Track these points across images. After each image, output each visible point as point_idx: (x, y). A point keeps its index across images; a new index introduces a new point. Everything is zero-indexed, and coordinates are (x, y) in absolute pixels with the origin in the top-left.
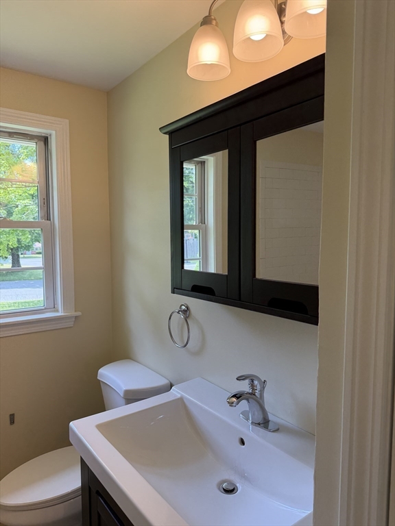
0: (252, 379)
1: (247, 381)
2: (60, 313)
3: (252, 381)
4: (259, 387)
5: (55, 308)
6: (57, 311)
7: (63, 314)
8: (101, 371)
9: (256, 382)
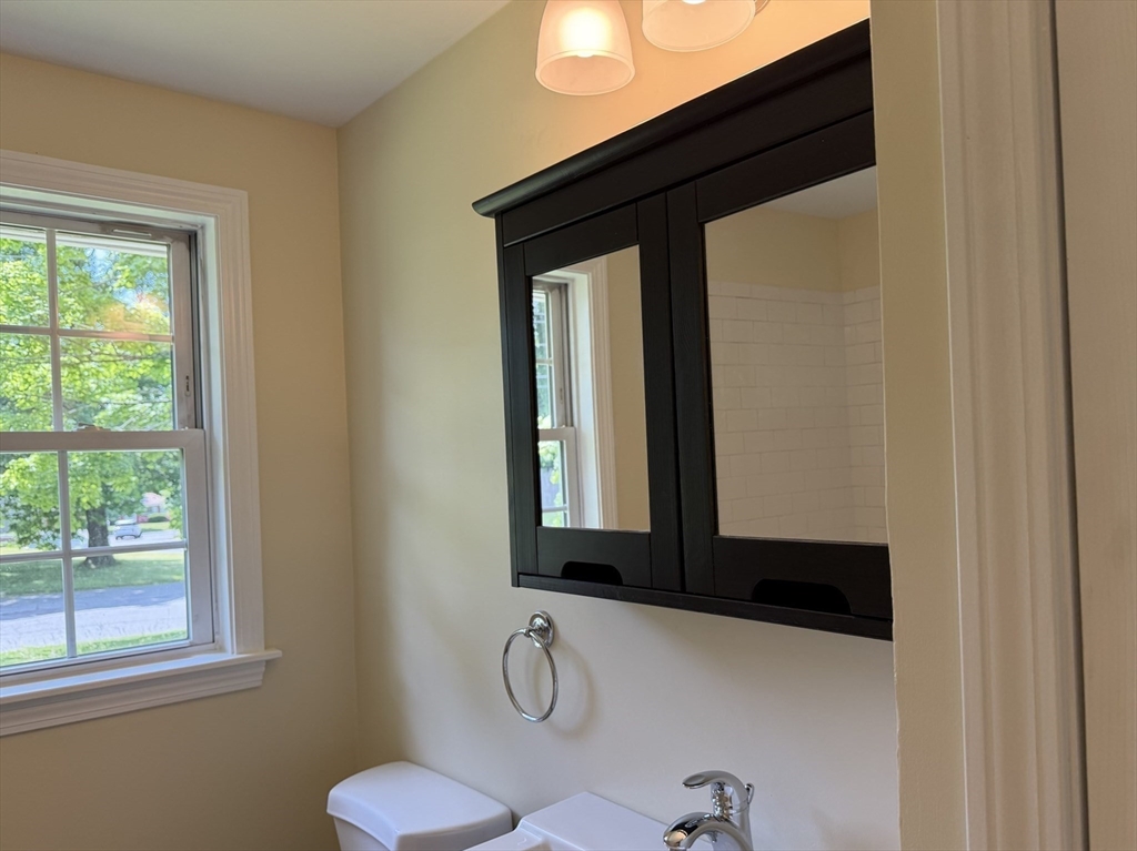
0: (718, 782)
1: (708, 790)
2: (230, 654)
3: (721, 786)
4: (736, 801)
5: (214, 642)
6: (221, 649)
7: (236, 656)
8: (336, 793)
9: (729, 790)
